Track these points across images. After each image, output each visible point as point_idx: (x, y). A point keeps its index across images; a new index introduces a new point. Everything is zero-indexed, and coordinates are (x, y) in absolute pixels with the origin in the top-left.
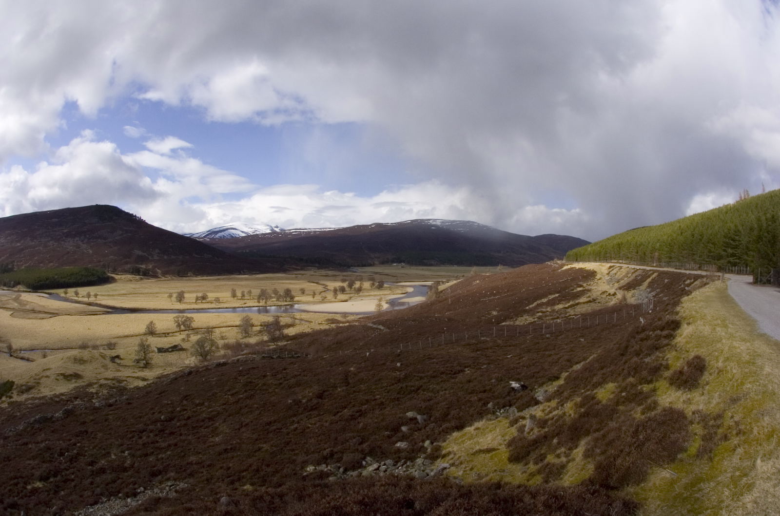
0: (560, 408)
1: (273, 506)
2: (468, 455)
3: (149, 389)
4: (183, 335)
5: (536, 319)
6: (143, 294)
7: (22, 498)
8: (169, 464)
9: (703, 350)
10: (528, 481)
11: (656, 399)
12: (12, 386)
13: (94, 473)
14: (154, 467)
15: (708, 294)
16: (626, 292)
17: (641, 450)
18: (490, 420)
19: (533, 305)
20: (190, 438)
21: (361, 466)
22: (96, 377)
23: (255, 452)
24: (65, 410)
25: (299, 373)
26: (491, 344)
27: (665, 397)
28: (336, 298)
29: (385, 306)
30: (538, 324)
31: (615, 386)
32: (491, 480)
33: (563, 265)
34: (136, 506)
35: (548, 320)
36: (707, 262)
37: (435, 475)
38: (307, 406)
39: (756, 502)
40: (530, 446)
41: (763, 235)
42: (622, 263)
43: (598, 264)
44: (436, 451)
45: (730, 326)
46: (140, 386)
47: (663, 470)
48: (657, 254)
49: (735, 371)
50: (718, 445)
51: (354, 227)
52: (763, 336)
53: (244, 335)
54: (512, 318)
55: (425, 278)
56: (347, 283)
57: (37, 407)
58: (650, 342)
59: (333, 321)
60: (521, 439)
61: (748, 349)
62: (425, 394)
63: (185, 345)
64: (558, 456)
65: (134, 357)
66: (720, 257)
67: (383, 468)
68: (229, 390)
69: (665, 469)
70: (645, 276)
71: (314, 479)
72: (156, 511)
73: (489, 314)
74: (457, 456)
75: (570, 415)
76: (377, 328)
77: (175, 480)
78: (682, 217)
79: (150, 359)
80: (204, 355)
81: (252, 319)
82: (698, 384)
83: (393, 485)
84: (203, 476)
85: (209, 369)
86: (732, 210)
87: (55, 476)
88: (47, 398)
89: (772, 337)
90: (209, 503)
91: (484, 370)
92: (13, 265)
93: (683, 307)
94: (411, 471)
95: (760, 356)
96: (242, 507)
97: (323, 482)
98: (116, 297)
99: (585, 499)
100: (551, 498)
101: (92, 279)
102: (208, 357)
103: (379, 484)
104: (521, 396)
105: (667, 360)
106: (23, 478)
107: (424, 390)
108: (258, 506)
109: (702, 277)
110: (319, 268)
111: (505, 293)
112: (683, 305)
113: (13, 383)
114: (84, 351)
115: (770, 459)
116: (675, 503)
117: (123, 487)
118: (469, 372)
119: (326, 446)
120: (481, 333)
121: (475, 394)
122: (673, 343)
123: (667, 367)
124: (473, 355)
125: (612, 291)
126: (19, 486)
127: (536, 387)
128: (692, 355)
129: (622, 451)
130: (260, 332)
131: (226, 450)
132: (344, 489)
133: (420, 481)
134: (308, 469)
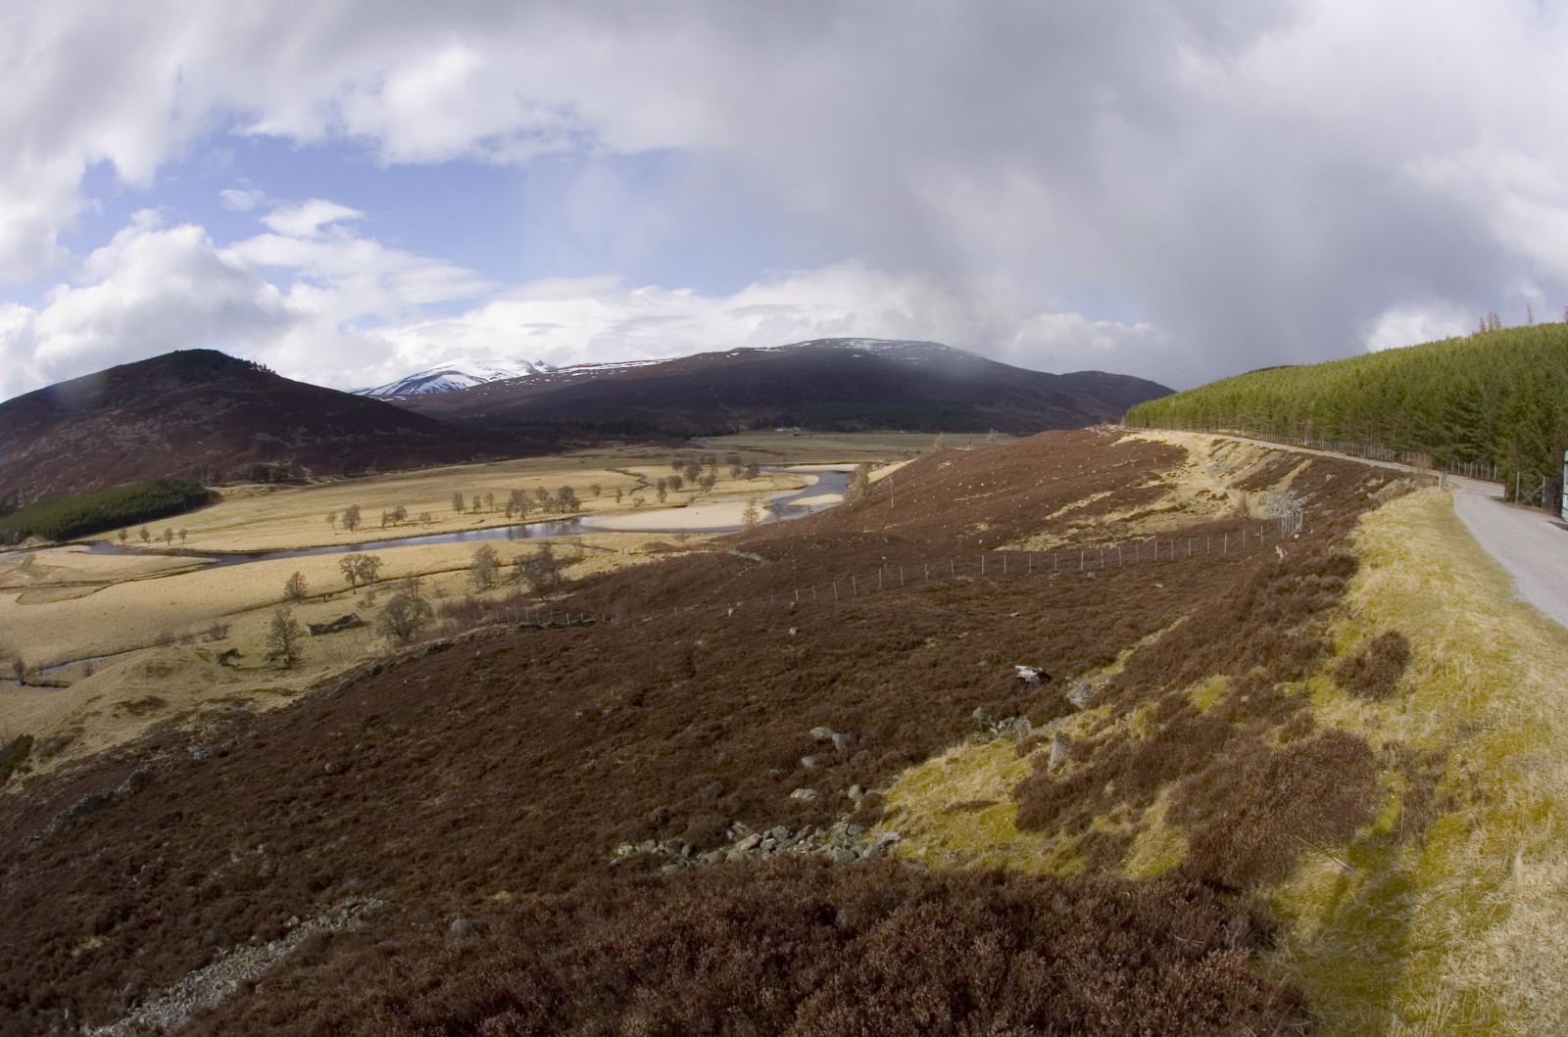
0: (1117, 721)
1: (555, 931)
2: (935, 814)
3: (299, 711)
4: (361, 595)
5: (1066, 541)
6: (278, 519)
7: (65, 979)
8: (346, 862)
9: (1404, 622)
10: (1057, 868)
11: (1311, 712)
12: (29, 746)
13: (201, 899)
14: (317, 871)
15: (1412, 510)
16: (1247, 494)
17: (1282, 814)
18: (978, 743)
19: (1061, 512)
20: (383, 803)
21: (725, 841)
22: (192, 700)
23: (513, 822)
24: (136, 776)
25: (594, 656)
26: (976, 589)
27: (1329, 709)
28: (662, 501)
29: (763, 515)
30: (1072, 551)
31: (1228, 682)
32: (985, 865)
33: (1120, 435)
34: (285, 957)
35: (1090, 543)
36: (1411, 446)
37: (873, 855)
38: (613, 722)
39: (1513, 948)
40: (1059, 797)
41: (1527, 406)
42: (1239, 436)
43: (1190, 434)
44: (872, 807)
45: (1458, 578)
46: (280, 707)
47: (1328, 859)
48: (1310, 422)
49: (1468, 671)
50: (1436, 818)
51: (697, 356)
52: (1523, 606)
53: (481, 584)
54: (1017, 538)
55: (842, 456)
56: (685, 468)
57: (81, 778)
58: (1296, 597)
59: (659, 548)
60: (1040, 783)
61: (1494, 630)
62: (847, 691)
63: (364, 616)
64: (1116, 820)
65: (266, 649)
66: (1438, 441)
67: (768, 843)
68: (456, 700)
69: (1331, 856)
70: (1285, 465)
71: (633, 870)
72: (326, 963)
73: (972, 529)
74: (914, 817)
75: (1138, 737)
76: (747, 560)
77: (358, 893)
78: (1360, 352)
79: (298, 649)
80: (403, 632)
81: (496, 552)
82: (1395, 688)
83: (792, 877)
84: (413, 880)
85: (414, 660)
86: (1465, 350)
87: (125, 918)
88: (98, 758)
89: (1543, 613)
90: (428, 936)
91: (965, 641)
92: (16, 499)
93: (1363, 532)
94: (823, 848)
95: (1519, 647)
96: (493, 938)
97: (651, 875)
98: (223, 533)
99: (1174, 908)
100: (1106, 904)
101: (174, 502)
102: (413, 635)
103: (764, 875)
104: (1039, 695)
105: (1331, 635)
106: (60, 935)
107: (845, 682)
108: (527, 932)
109: (1402, 475)
110: (628, 442)
111: (1004, 486)
112: (1363, 528)
113: (30, 738)
114: (164, 649)
115: (1540, 861)
116: (1351, 929)
117: (258, 921)
118: (933, 645)
119: (653, 801)
120: (955, 568)
121: (946, 691)
122: (1344, 603)
123: (1332, 650)
124: (940, 610)
125: (1219, 491)
126: (56, 954)
127: (1067, 678)
128: (1381, 630)
129: (1243, 813)
130: (514, 576)
131: (455, 823)
132: (693, 889)
133: (844, 867)
134: (620, 852)
